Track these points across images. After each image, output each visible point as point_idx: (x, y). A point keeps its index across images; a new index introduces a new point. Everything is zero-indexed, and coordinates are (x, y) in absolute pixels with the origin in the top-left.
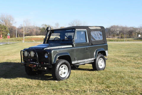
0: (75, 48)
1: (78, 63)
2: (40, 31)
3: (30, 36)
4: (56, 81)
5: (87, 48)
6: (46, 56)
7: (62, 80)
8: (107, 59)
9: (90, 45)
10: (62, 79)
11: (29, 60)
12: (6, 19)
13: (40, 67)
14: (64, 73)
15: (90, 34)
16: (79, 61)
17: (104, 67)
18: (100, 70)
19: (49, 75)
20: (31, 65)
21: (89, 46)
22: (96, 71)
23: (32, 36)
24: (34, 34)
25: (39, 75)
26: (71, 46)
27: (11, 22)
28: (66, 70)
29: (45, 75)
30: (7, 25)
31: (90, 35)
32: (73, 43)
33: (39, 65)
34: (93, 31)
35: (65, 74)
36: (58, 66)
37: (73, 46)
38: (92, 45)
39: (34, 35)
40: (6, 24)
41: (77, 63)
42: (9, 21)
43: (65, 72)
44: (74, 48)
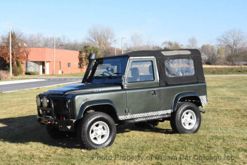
0: (127, 92)
1: (133, 119)
4: (83, 150)
5: (154, 91)
6: (67, 106)
7: (94, 149)
8: (204, 113)
9: (162, 84)
10: (95, 147)
11: (45, 112)
12: (101, 34)
14: (103, 136)
21: (160, 86)
22: (178, 134)
25: (71, 138)
26: (120, 88)
27: (109, 40)
28: (105, 131)
30: (102, 45)
32: (123, 83)
35: (103, 139)
37: (122, 87)
38: (167, 85)
40: (100, 44)
41: (130, 119)
42: (105, 38)
43: (103, 134)
44: (125, 92)
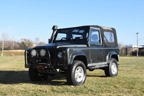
2: (19, 45)
3: (8, 50)
4: (72, 86)
5: (101, 50)
6: (60, 56)
9: (103, 46)
10: (78, 84)
11: (37, 61)
13: (52, 69)
14: (80, 77)
15: (103, 34)
16: (94, 64)
17: (116, 73)
18: (113, 76)
19: (57, 81)
20: (39, 66)
23: (10, 51)
24: (12, 48)
26: (86, 46)
29: (52, 81)
31: (103, 36)
32: (88, 43)
33: (51, 66)
34: (106, 31)
36: (74, 67)
37: (88, 46)
38: (106, 46)
39: (12, 50)
41: (92, 66)
43: (80, 75)
44: (89, 48)
